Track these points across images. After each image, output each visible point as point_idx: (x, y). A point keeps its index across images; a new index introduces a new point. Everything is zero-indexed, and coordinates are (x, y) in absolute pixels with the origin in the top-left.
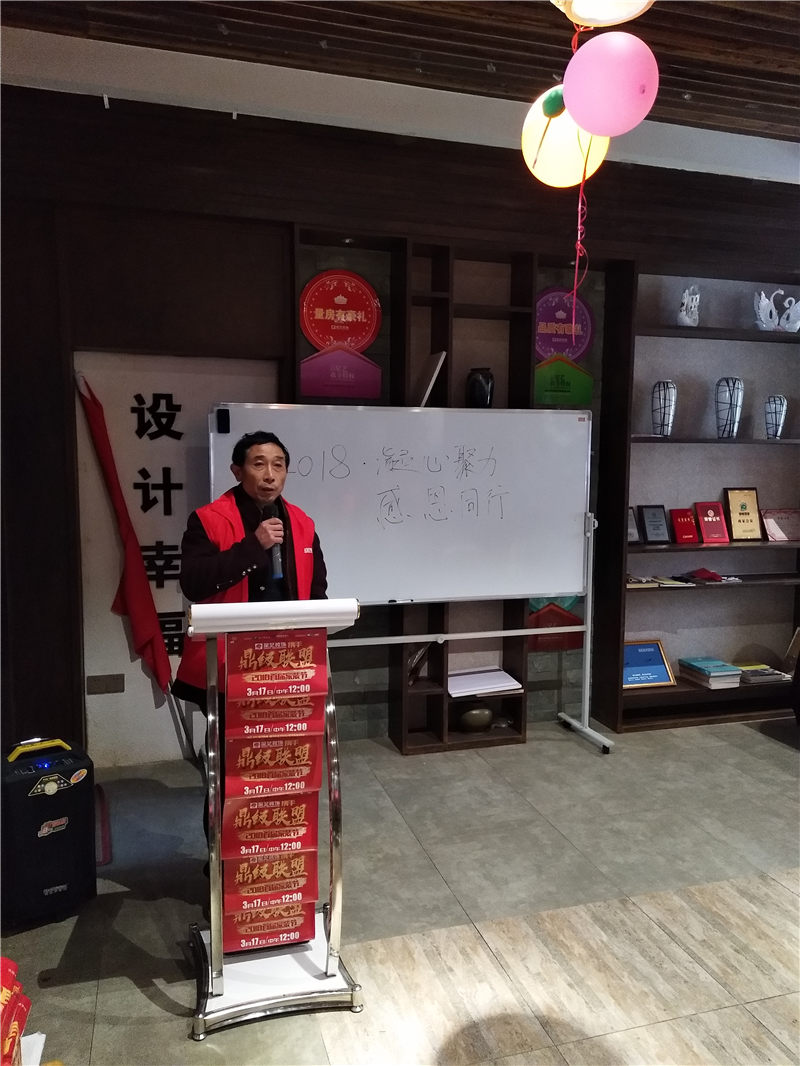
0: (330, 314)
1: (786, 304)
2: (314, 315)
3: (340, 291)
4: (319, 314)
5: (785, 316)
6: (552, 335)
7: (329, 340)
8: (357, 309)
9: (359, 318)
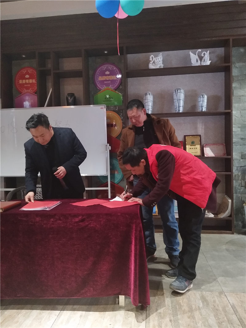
0: (24, 81)
1: (203, 55)
2: (19, 82)
3: (27, 73)
4: (21, 82)
5: (203, 60)
6: (104, 81)
7: (24, 90)
8: (32, 79)
9: (33, 81)
